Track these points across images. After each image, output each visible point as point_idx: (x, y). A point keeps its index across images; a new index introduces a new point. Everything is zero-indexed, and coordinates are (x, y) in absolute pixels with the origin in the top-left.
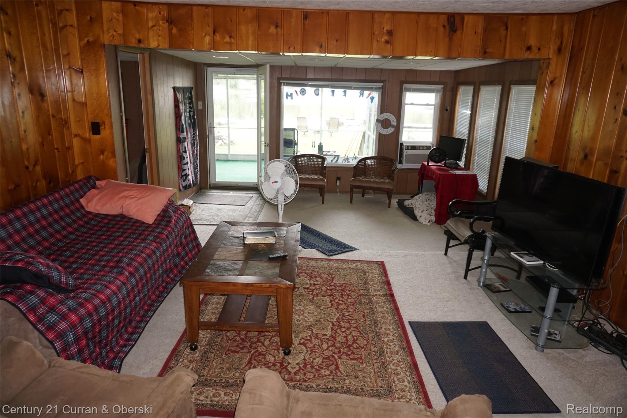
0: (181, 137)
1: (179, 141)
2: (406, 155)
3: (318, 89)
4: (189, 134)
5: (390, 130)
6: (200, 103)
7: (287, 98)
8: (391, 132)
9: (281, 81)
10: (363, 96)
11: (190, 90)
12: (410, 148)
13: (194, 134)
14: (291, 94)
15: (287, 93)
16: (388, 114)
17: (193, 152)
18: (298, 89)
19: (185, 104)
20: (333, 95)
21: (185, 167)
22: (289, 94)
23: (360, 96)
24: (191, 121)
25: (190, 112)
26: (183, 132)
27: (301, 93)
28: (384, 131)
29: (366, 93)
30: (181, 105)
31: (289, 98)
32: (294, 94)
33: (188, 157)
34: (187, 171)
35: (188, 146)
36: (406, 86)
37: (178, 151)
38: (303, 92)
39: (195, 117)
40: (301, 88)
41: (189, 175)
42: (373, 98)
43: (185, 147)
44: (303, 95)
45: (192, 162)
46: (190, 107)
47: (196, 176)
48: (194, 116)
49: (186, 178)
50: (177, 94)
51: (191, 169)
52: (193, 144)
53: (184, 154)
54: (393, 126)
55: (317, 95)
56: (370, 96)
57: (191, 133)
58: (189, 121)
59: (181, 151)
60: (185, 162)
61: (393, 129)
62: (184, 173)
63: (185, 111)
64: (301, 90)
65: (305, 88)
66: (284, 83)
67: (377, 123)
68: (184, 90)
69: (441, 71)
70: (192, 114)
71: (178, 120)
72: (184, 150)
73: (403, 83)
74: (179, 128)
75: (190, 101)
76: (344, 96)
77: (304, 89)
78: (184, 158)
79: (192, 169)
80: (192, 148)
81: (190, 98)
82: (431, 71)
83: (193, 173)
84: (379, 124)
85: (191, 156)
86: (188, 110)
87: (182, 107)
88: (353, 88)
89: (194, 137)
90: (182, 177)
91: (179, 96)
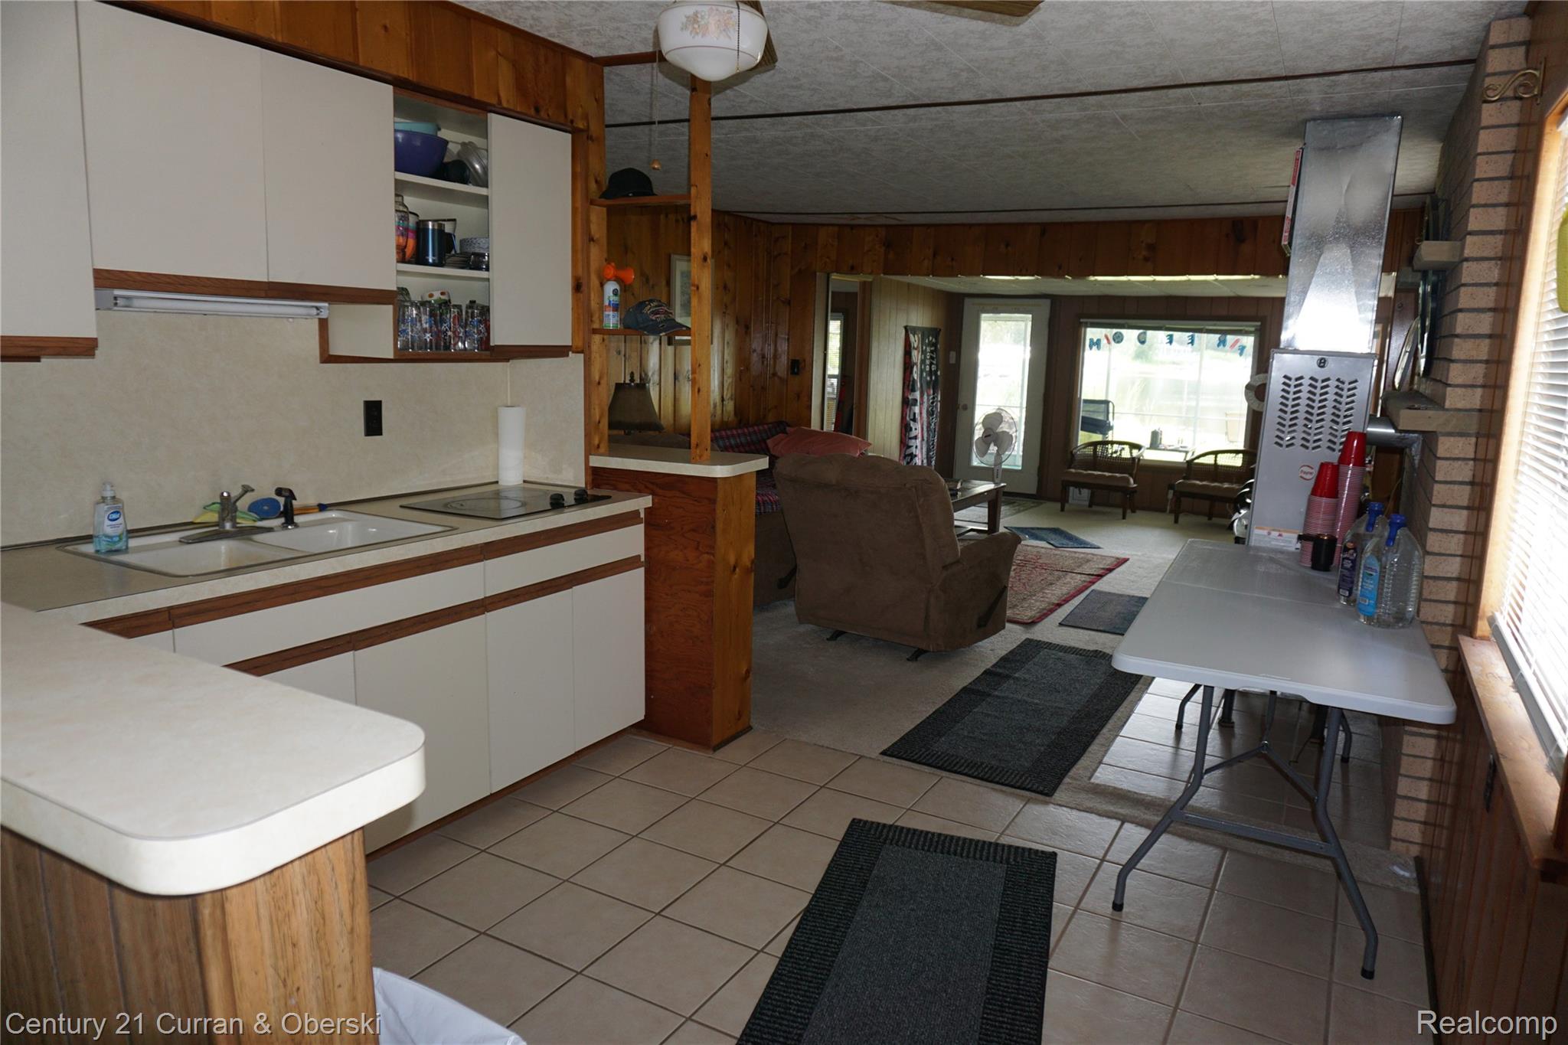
0: (910, 397)
1: (906, 403)
3: (1145, 333)
4: (925, 397)
6: (953, 354)
7: (1091, 347)
9: (1082, 320)
10: (1224, 346)
11: (934, 332)
13: (934, 398)
14: (1099, 341)
15: (1091, 340)
17: (929, 424)
18: (1110, 332)
19: (924, 352)
20: (1172, 342)
21: (912, 442)
22: (1095, 340)
23: (1219, 345)
24: (931, 378)
25: (931, 364)
26: (913, 390)
27: (1114, 339)
28: (1261, 406)
29: (1230, 338)
30: (914, 353)
31: (1095, 348)
32: (1104, 342)
33: (917, 429)
34: (913, 450)
35: (921, 413)
37: (903, 418)
38: (1118, 339)
39: (939, 373)
40: (1115, 331)
41: (916, 456)
42: (1242, 349)
43: (915, 414)
44: (1118, 342)
45: (925, 439)
46: (932, 358)
47: (929, 458)
48: (936, 371)
49: (912, 460)
50: (911, 336)
51: (922, 449)
52: (930, 413)
53: (912, 423)
55: (1143, 342)
56: (1239, 344)
57: (928, 395)
58: (928, 378)
59: (908, 418)
60: (913, 434)
62: (908, 452)
63: (923, 362)
64: (1116, 333)
65: (1124, 331)
66: (1086, 323)
67: (1249, 391)
68: (925, 332)
70: (934, 368)
71: (908, 373)
72: (912, 417)
74: (908, 385)
75: (933, 349)
76: (1190, 345)
77: (1120, 333)
78: (911, 429)
79: (924, 450)
80: (928, 417)
81: (935, 345)
83: (925, 456)
84: (1252, 394)
85: (925, 429)
86: (928, 362)
87: (916, 356)
89: (933, 403)
90: (905, 457)
91: (915, 340)
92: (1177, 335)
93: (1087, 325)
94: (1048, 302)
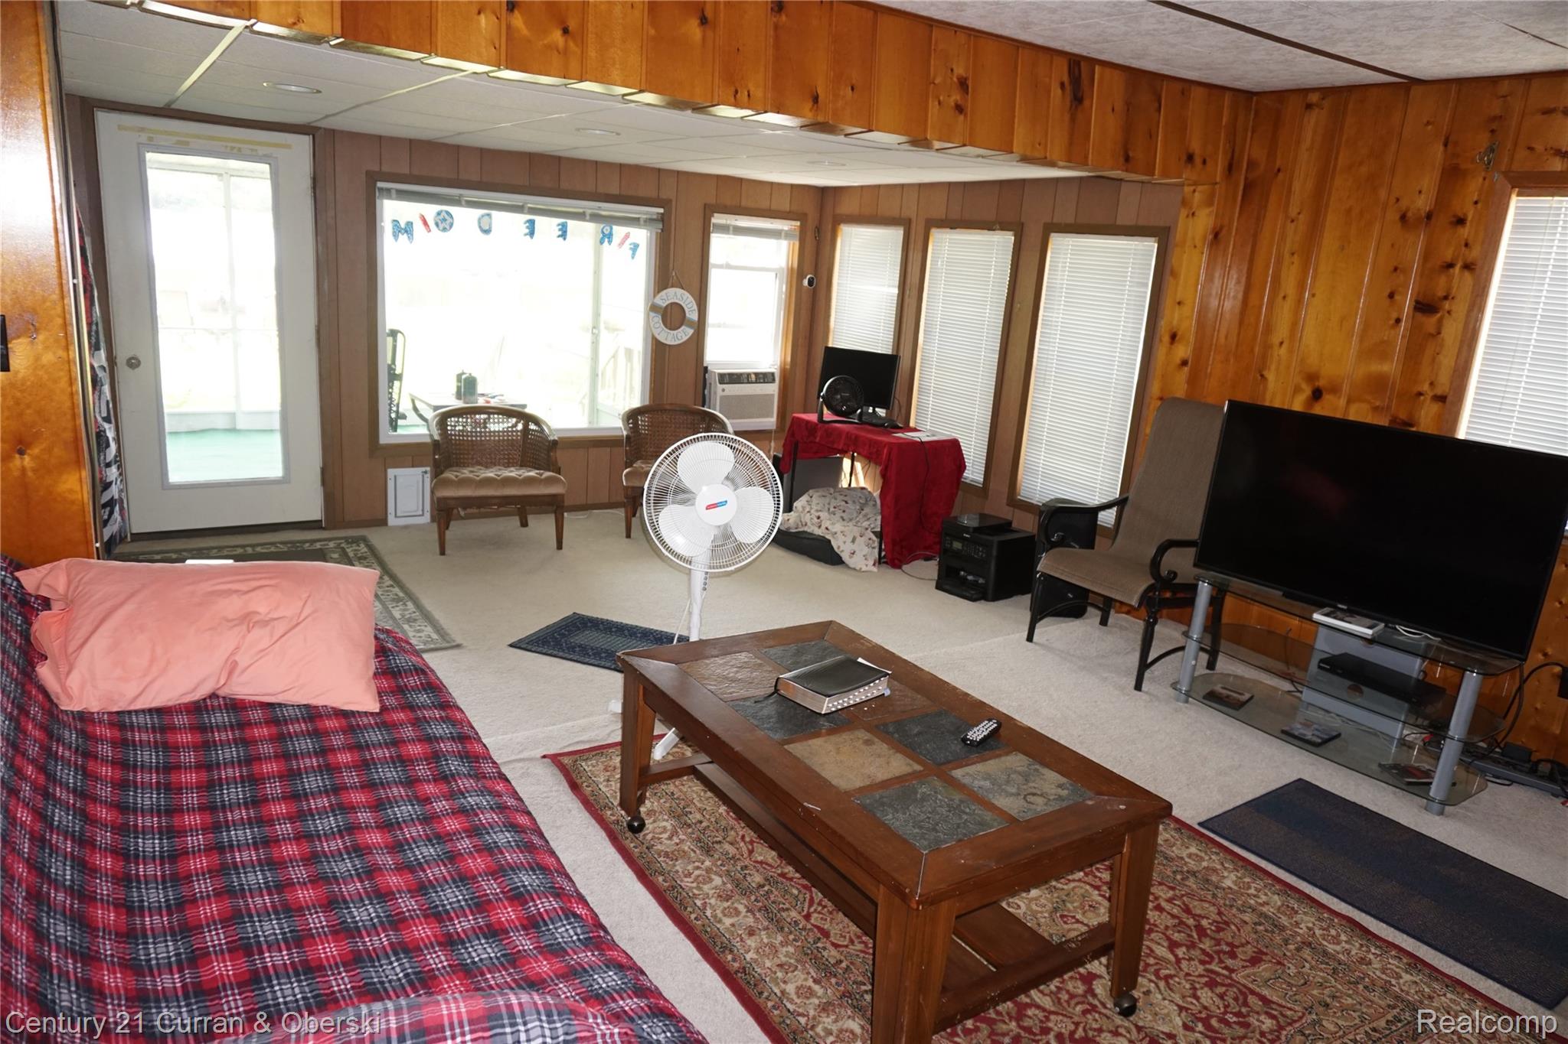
0: (96, 365)
2: (722, 398)
3: (490, 216)
5: (684, 334)
7: (395, 236)
8: (685, 338)
9: (378, 184)
10: (610, 242)
12: (727, 379)
14: (410, 224)
15: (395, 222)
16: (679, 291)
18: (430, 210)
20: (532, 233)
22: (401, 224)
23: (602, 240)
26: (98, 346)
27: (437, 225)
28: (670, 337)
29: (619, 231)
31: (403, 238)
32: (418, 226)
36: (718, 219)
38: (445, 223)
40: (436, 208)
42: (634, 248)
44: (444, 230)
54: (690, 324)
55: (487, 232)
56: (628, 240)
61: (690, 332)
64: (439, 214)
65: (453, 210)
66: (389, 190)
67: (652, 314)
69: (792, 186)
73: (709, 210)
74: (90, 333)
76: (561, 239)
77: (448, 213)
82: (772, 184)
84: (656, 318)
88: (588, 217)
92: (541, 221)
93: (388, 193)
94: (306, 140)
